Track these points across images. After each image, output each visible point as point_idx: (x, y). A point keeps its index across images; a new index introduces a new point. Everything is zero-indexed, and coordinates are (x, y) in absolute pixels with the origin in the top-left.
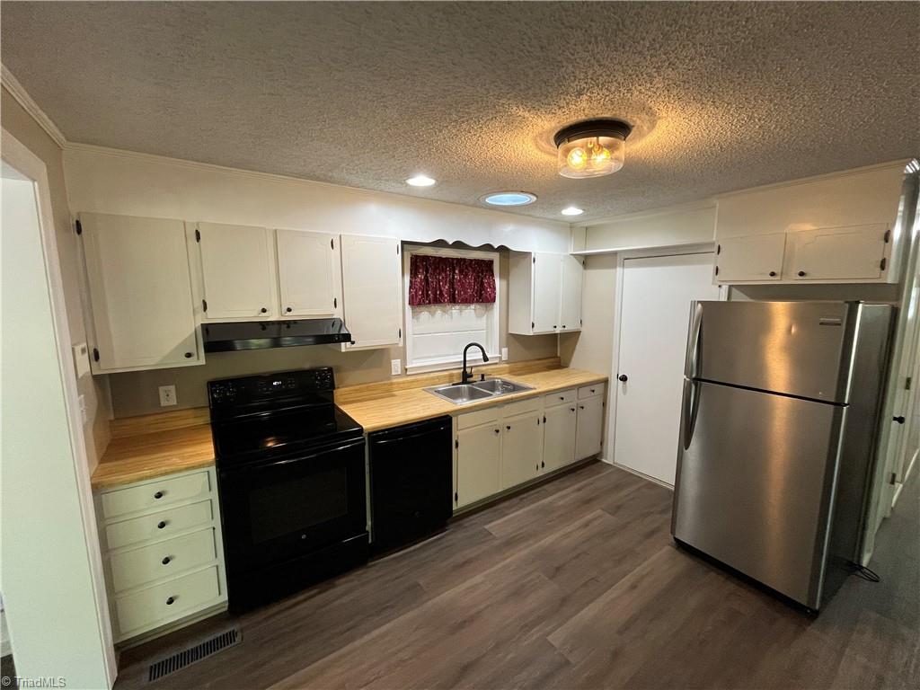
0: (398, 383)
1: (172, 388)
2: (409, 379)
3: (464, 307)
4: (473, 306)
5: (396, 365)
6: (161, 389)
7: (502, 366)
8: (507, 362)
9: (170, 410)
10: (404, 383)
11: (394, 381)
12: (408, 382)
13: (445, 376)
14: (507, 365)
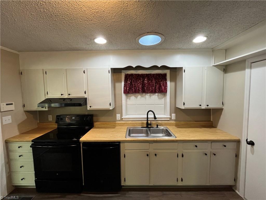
0: (119, 123)
1: (51, 116)
2: (123, 122)
3: (152, 95)
4: (157, 94)
5: (118, 116)
6: (49, 116)
7: (171, 122)
8: (175, 120)
9: (50, 122)
10: (120, 123)
11: (117, 122)
12: (122, 123)
13: (139, 123)
14: (174, 122)
